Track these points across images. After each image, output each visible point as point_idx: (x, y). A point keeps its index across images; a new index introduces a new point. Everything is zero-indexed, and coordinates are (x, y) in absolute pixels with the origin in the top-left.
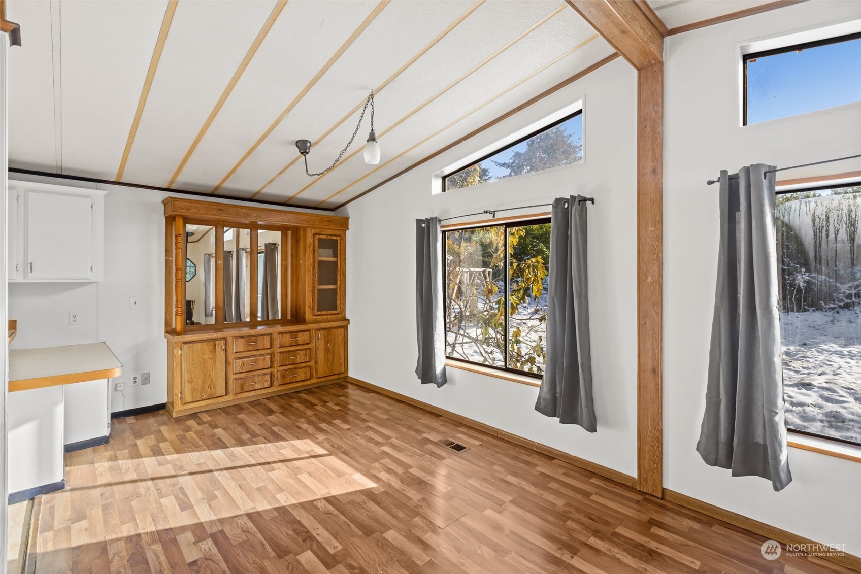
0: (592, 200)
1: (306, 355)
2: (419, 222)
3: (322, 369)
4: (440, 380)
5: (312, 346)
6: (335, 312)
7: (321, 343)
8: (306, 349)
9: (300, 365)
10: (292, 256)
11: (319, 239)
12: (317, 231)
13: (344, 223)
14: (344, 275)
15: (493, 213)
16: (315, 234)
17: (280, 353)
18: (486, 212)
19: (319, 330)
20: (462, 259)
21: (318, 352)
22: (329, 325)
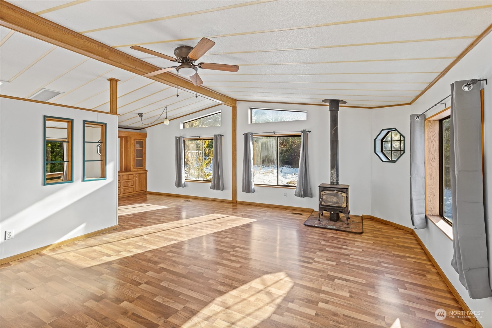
0: (223, 136)
1: (132, 183)
2: (176, 137)
3: (138, 188)
4: (183, 185)
5: (134, 180)
6: (142, 168)
7: (137, 179)
8: (132, 181)
9: (130, 187)
10: (124, 147)
11: (136, 141)
12: (135, 138)
13: (145, 135)
14: (145, 154)
15: (199, 136)
16: (135, 139)
17: (123, 182)
18: (197, 136)
19: (136, 174)
20: (190, 148)
21: (136, 182)
22: (140, 172)
